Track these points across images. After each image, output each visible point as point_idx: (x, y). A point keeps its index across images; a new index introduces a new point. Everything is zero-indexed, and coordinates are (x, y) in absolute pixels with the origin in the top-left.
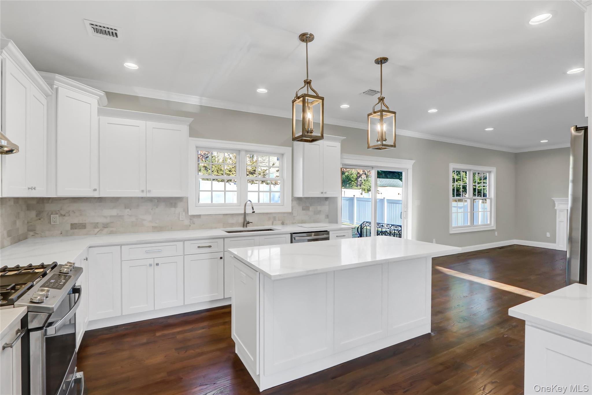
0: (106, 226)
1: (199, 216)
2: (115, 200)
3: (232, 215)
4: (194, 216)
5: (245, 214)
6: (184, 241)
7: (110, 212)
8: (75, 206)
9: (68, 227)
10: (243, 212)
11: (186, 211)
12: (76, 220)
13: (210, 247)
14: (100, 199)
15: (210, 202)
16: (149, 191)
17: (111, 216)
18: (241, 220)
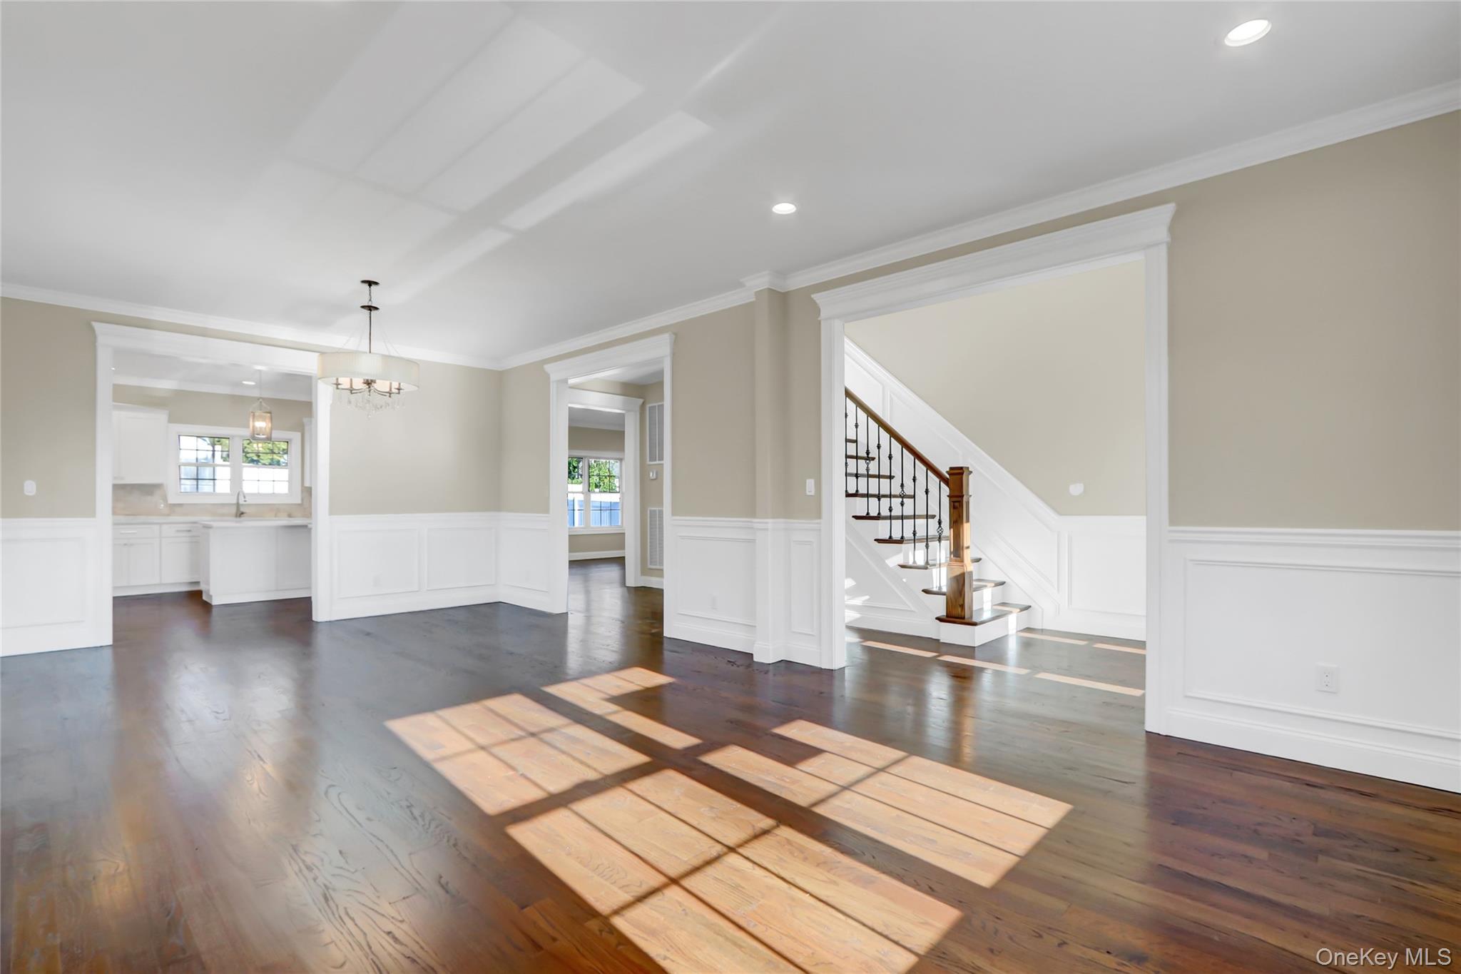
1: (181, 505)
3: (223, 505)
4: (174, 505)
5: (238, 505)
6: (160, 524)
10: (235, 502)
11: (165, 499)
13: (189, 531)
15: (212, 491)
18: (234, 510)
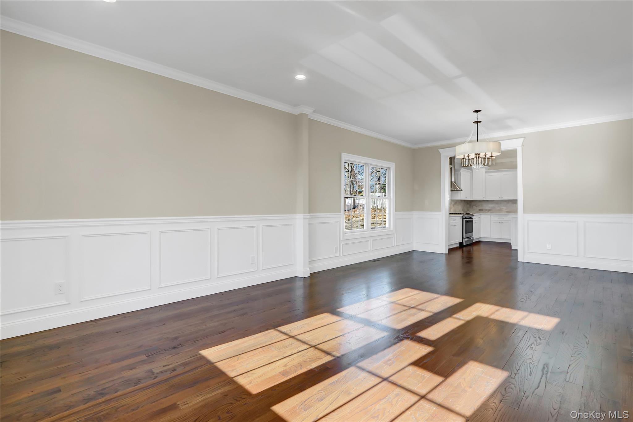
0: (489, 210)
2: (493, 201)
7: (491, 206)
8: (480, 203)
9: (478, 210)
12: (480, 208)
14: (488, 201)
16: (502, 198)
17: (491, 207)
